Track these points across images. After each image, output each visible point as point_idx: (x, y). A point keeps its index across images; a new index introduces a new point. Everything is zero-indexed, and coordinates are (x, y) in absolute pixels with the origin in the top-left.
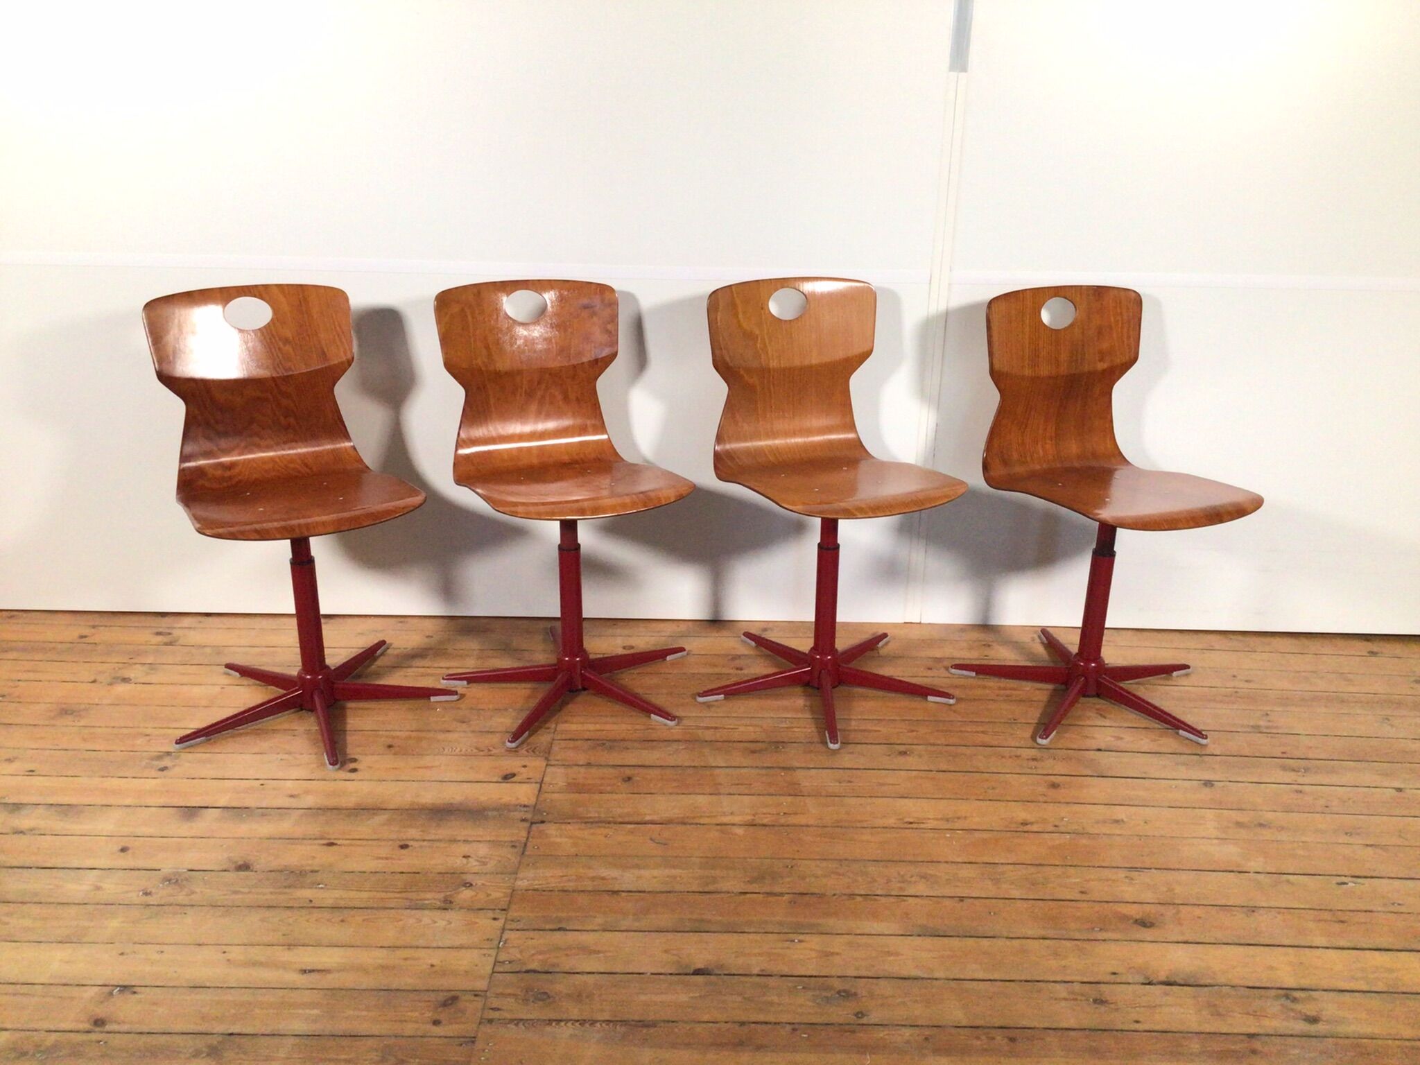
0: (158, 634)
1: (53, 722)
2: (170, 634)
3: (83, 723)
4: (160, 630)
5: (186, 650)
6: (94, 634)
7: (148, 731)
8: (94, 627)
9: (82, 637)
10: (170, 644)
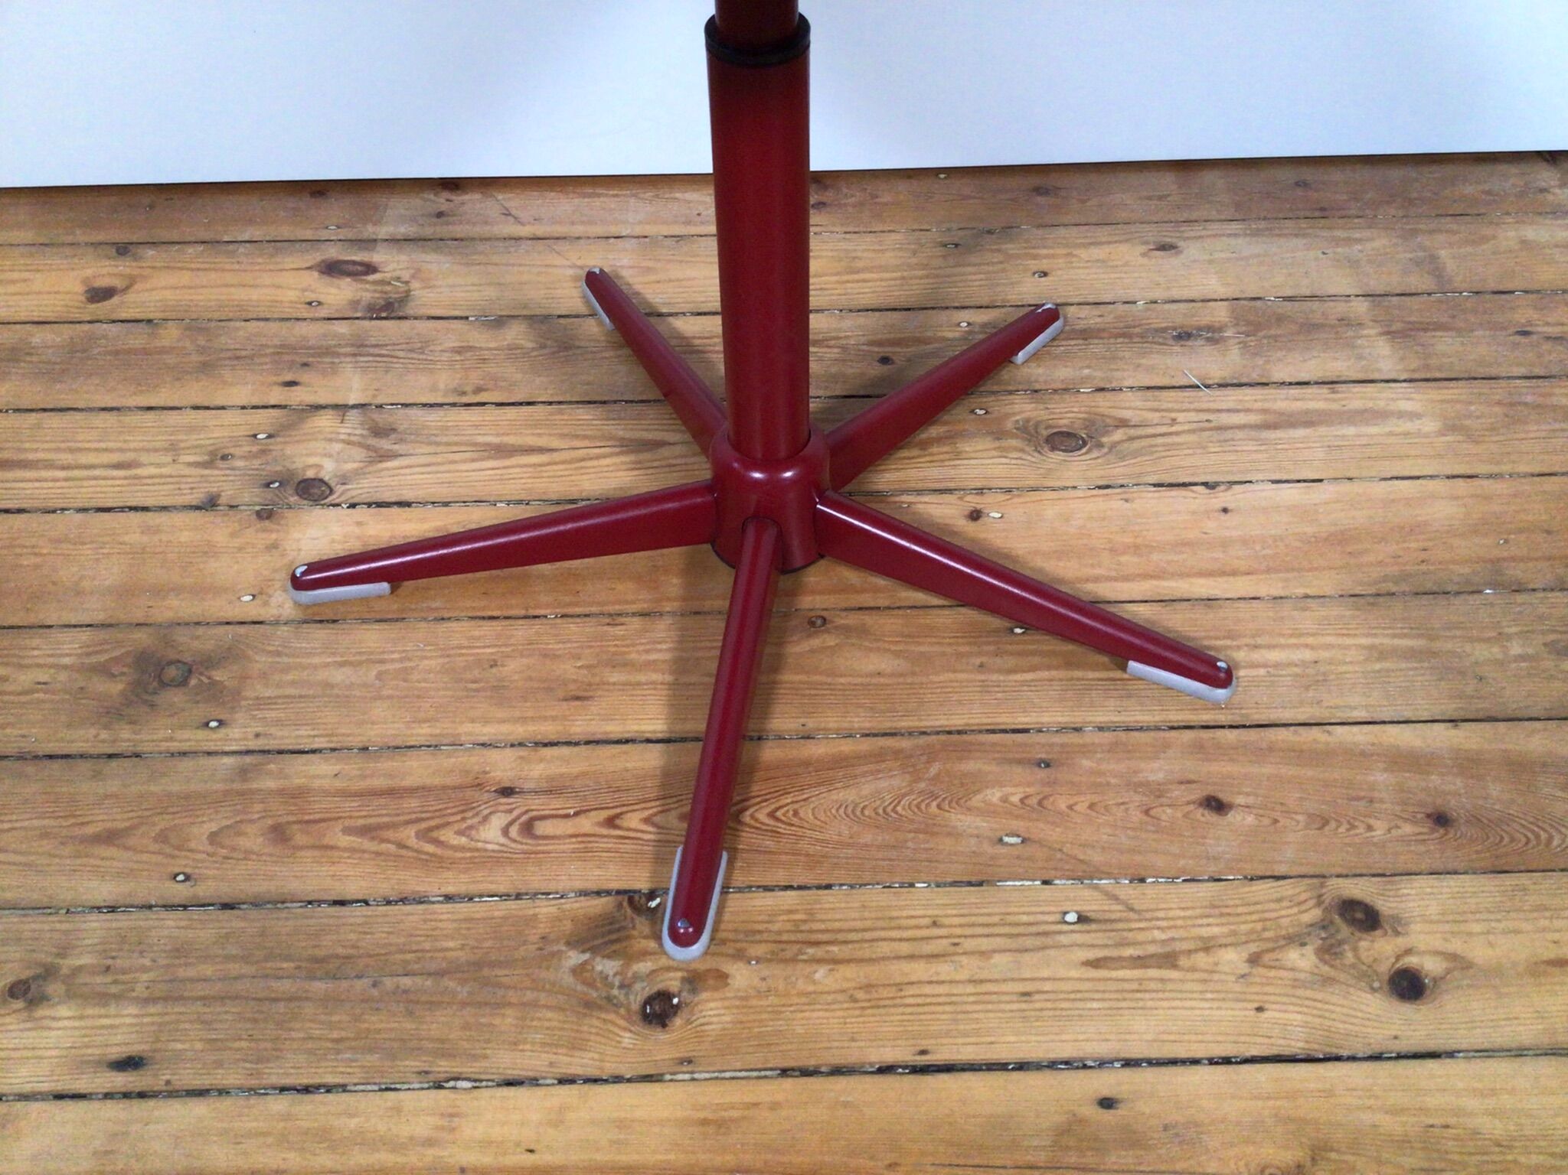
0: (332, 269)
1: (125, 737)
2: (370, 268)
3: (239, 734)
4: (333, 253)
5: (451, 336)
6: (131, 282)
7: (503, 766)
8: (123, 250)
9: (99, 295)
10: (389, 309)
